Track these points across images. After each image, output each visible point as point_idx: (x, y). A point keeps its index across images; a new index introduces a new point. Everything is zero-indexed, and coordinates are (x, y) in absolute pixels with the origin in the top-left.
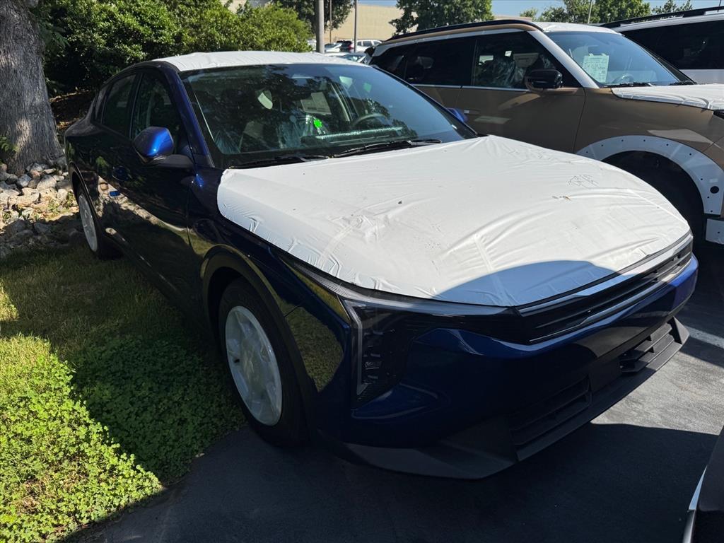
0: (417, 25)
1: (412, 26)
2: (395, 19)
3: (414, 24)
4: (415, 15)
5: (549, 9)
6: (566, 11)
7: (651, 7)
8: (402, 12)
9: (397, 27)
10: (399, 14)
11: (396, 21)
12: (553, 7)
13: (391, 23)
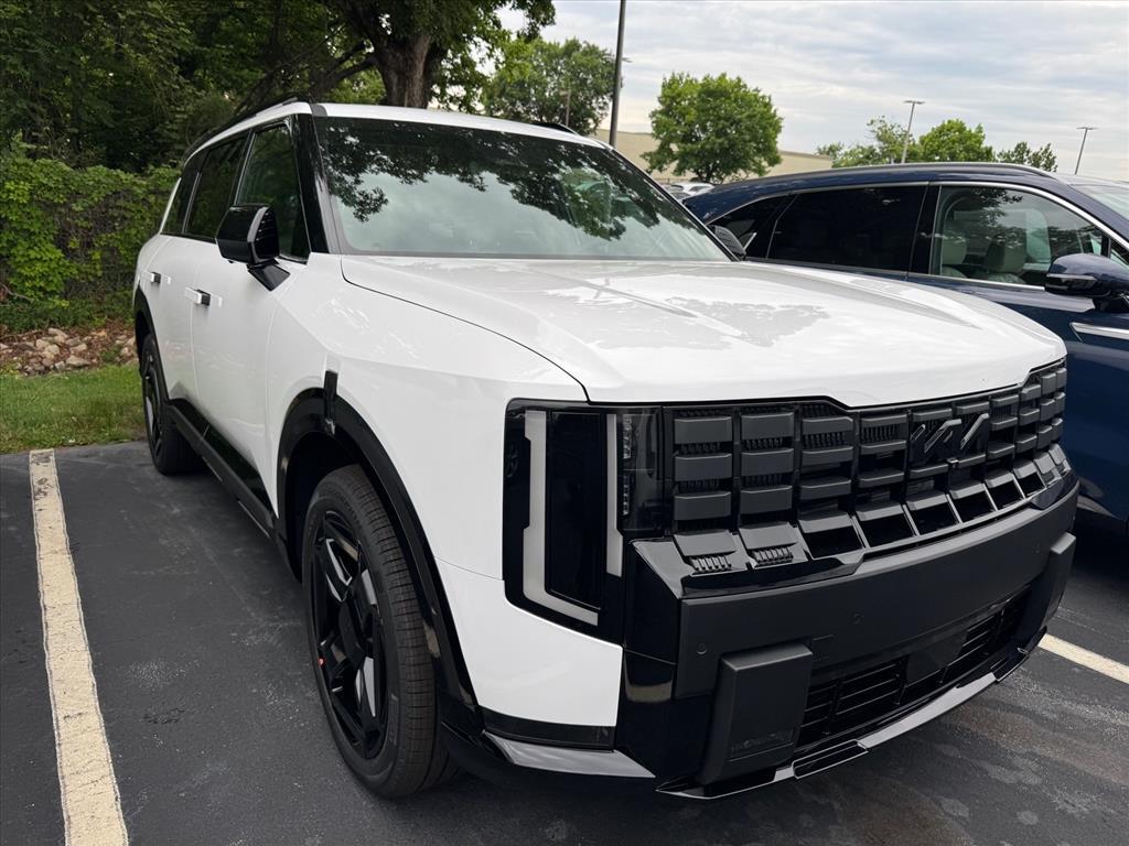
0: (677, 162)
1: (671, 162)
2: (648, 151)
3: (676, 159)
4: (674, 147)
5: (854, 147)
6: (878, 151)
7: (996, 151)
8: (658, 142)
9: (651, 161)
10: (654, 145)
11: (650, 154)
12: (861, 145)
13: (643, 156)
